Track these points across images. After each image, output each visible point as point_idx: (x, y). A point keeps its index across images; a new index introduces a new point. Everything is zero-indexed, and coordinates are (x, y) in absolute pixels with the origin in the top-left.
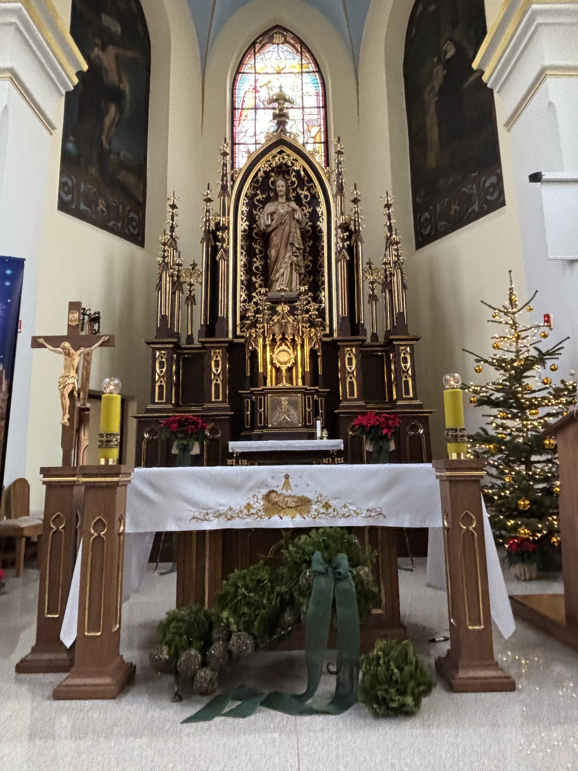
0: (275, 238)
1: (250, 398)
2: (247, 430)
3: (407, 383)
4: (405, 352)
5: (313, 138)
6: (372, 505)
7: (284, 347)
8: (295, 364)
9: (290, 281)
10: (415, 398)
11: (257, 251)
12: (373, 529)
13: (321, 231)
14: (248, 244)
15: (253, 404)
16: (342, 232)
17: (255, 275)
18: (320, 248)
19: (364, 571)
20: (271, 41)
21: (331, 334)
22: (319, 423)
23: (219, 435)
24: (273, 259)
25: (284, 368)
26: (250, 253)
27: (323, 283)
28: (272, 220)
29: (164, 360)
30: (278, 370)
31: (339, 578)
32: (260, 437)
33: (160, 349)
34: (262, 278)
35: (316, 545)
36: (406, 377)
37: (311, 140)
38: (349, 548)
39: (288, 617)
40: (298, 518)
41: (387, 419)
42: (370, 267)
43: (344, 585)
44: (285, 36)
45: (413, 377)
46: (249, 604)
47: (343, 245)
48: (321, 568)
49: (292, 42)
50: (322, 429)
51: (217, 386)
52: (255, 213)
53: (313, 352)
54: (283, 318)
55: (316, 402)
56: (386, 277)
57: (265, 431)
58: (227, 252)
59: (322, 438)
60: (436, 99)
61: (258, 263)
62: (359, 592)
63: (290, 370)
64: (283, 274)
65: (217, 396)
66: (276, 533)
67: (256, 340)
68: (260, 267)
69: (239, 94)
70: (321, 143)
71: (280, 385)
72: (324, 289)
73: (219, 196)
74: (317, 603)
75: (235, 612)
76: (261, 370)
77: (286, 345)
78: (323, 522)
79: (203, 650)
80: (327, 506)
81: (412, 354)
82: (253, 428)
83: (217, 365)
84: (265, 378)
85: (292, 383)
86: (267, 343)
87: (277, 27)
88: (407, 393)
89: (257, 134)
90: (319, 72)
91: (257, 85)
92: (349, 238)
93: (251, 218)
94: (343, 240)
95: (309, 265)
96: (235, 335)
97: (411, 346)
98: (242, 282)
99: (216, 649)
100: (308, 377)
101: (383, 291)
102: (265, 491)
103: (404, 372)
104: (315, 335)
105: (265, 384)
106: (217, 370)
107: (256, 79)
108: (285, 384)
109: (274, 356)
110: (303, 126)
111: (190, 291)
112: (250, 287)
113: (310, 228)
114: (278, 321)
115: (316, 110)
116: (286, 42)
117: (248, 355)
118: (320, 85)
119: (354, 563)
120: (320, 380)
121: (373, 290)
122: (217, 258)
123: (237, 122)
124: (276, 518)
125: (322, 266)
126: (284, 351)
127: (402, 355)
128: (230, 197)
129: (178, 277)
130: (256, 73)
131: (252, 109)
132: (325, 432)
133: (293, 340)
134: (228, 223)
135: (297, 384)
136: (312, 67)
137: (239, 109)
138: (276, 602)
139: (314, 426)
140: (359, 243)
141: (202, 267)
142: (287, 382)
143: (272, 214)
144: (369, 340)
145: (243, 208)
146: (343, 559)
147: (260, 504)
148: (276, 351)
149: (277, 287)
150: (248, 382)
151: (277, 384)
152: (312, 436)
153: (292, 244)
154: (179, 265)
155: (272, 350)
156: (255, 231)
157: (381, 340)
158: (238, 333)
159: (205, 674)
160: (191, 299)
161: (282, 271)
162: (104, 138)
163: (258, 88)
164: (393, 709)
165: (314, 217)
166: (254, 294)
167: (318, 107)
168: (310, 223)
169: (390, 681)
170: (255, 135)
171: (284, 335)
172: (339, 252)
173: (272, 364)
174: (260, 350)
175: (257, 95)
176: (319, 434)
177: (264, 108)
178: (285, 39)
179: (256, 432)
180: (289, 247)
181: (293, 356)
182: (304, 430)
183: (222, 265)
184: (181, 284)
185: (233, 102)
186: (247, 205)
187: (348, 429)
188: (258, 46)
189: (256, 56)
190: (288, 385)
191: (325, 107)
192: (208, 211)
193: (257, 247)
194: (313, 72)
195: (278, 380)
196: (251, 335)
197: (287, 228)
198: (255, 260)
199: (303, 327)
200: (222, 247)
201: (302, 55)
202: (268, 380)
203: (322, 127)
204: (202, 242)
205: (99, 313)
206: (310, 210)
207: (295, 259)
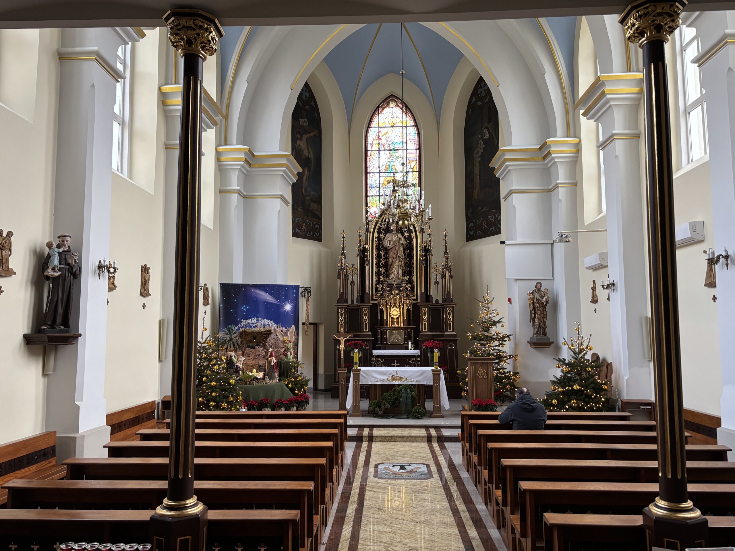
0: (391, 253)
1: (380, 330)
2: (379, 344)
3: (450, 324)
4: (449, 310)
5: (412, 168)
6: (417, 379)
7: (395, 308)
8: (400, 316)
9: (398, 274)
10: (453, 331)
11: (382, 255)
12: (418, 385)
13: (413, 246)
14: (378, 252)
15: (381, 332)
16: (422, 252)
17: (381, 267)
18: (412, 255)
19: (413, 393)
20: (388, 104)
21: (417, 299)
22: (410, 343)
23: (368, 347)
24: (390, 263)
25: (395, 317)
26: (379, 256)
27: (414, 273)
28: (390, 243)
29: (343, 312)
30: (392, 318)
31: (408, 394)
32: (385, 348)
33: (341, 308)
34: (384, 269)
35: (403, 388)
36: (450, 321)
37: (411, 170)
38: (410, 388)
39: (397, 402)
40: (399, 382)
41: (437, 344)
42: (436, 266)
43: (409, 395)
44: (396, 102)
45: (453, 322)
46: (389, 399)
47: (423, 259)
48: (404, 392)
49: (401, 106)
50: (412, 344)
51: (366, 324)
52: (381, 236)
53: (408, 310)
54: (395, 296)
55: (409, 332)
56: (443, 272)
57: (387, 346)
58: (369, 261)
59: (411, 349)
60: (479, 159)
61: (383, 262)
62: (412, 397)
63: (398, 318)
64: (395, 271)
65: (366, 329)
66: (394, 385)
67: (382, 304)
68: (384, 263)
69: (370, 140)
70: (417, 172)
71: (393, 326)
72: (414, 275)
73: (365, 233)
74: (403, 399)
75: (386, 401)
76: (385, 319)
77: (396, 307)
78: (405, 383)
79: (380, 408)
80: (406, 379)
81: (453, 311)
82: (382, 343)
83: (365, 315)
84: (387, 322)
85: (399, 325)
86: (388, 306)
87: (392, 96)
88: (450, 329)
89: (380, 166)
90: (416, 126)
91: (380, 135)
92: (425, 255)
93: (379, 239)
94: (423, 256)
95: (407, 263)
96: (373, 300)
97: (453, 307)
98: (375, 272)
99: (382, 407)
100: (405, 322)
101: (442, 279)
102: (391, 375)
103: (449, 319)
104: (409, 302)
105: (387, 326)
106: (366, 318)
107: (379, 131)
108: (395, 325)
109: (391, 312)
110: (407, 161)
111: (352, 279)
112: (379, 273)
113: (408, 244)
114: (393, 298)
115: (414, 150)
116: (397, 105)
117: (379, 310)
118: (417, 135)
119: (411, 391)
120: (412, 322)
121: (437, 279)
122: (365, 266)
123: (369, 159)
124: (394, 382)
125: (413, 264)
126: (395, 310)
127: (448, 311)
128: (370, 233)
129: (347, 272)
130: (379, 127)
131: (377, 150)
132: (412, 347)
133: (399, 305)
134: (369, 248)
135: (401, 326)
136: (412, 123)
137: (369, 151)
138: (395, 399)
139: (408, 344)
140: (431, 256)
141: (357, 265)
142: (397, 324)
143: (390, 241)
144: (434, 302)
145: (376, 235)
146: (409, 390)
147: (390, 378)
148: (392, 310)
149: (392, 276)
150: (379, 322)
151: (392, 325)
152: (407, 348)
153: (399, 257)
154: (347, 266)
155: (390, 309)
156: (381, 245)
157: (440, 302)
158: (374, 298)
159: (380, 412)
160: (352, 283)
161: (394, 269)
162: (303, 190)
163: (381, 137)
164: (416, 417)
165: (410, 238)
166: (381, 277)
167: (416, 149)
168: (408, 241)
169: (416, 412)
170: (379, 167)
171: (395, 303)
172: (421, 261)
173: (390, 316)
174: (384, 309)
175: (380, 141)
176: (410, 348)
177: (384, 150)
178: (397, 104)
179: (383, 345)
180: (398, 258)
181: (399, 312)
182: (404, 346)
183: (367, 268)
184: (348, 275)
185: (366, 147)
186: (377, 232)
187: (423, 345)
188: (380, 109)
189: (379, 115)
190: (397, 326)
191: (419, 149)
192: (360, 241)
193: (382, 253)
194: (413, 126)
195: (393, 323)
196: (380, 302)
197: (397, 248)
198: (381, 260)
199: (404, 299)
200: (367, 259)
201: (406, 114)
202: (388, 323)
203: (418, 161)
204: (358, 256)
205: (310, 288)
206: (408, 235)
207: (400, 263)
